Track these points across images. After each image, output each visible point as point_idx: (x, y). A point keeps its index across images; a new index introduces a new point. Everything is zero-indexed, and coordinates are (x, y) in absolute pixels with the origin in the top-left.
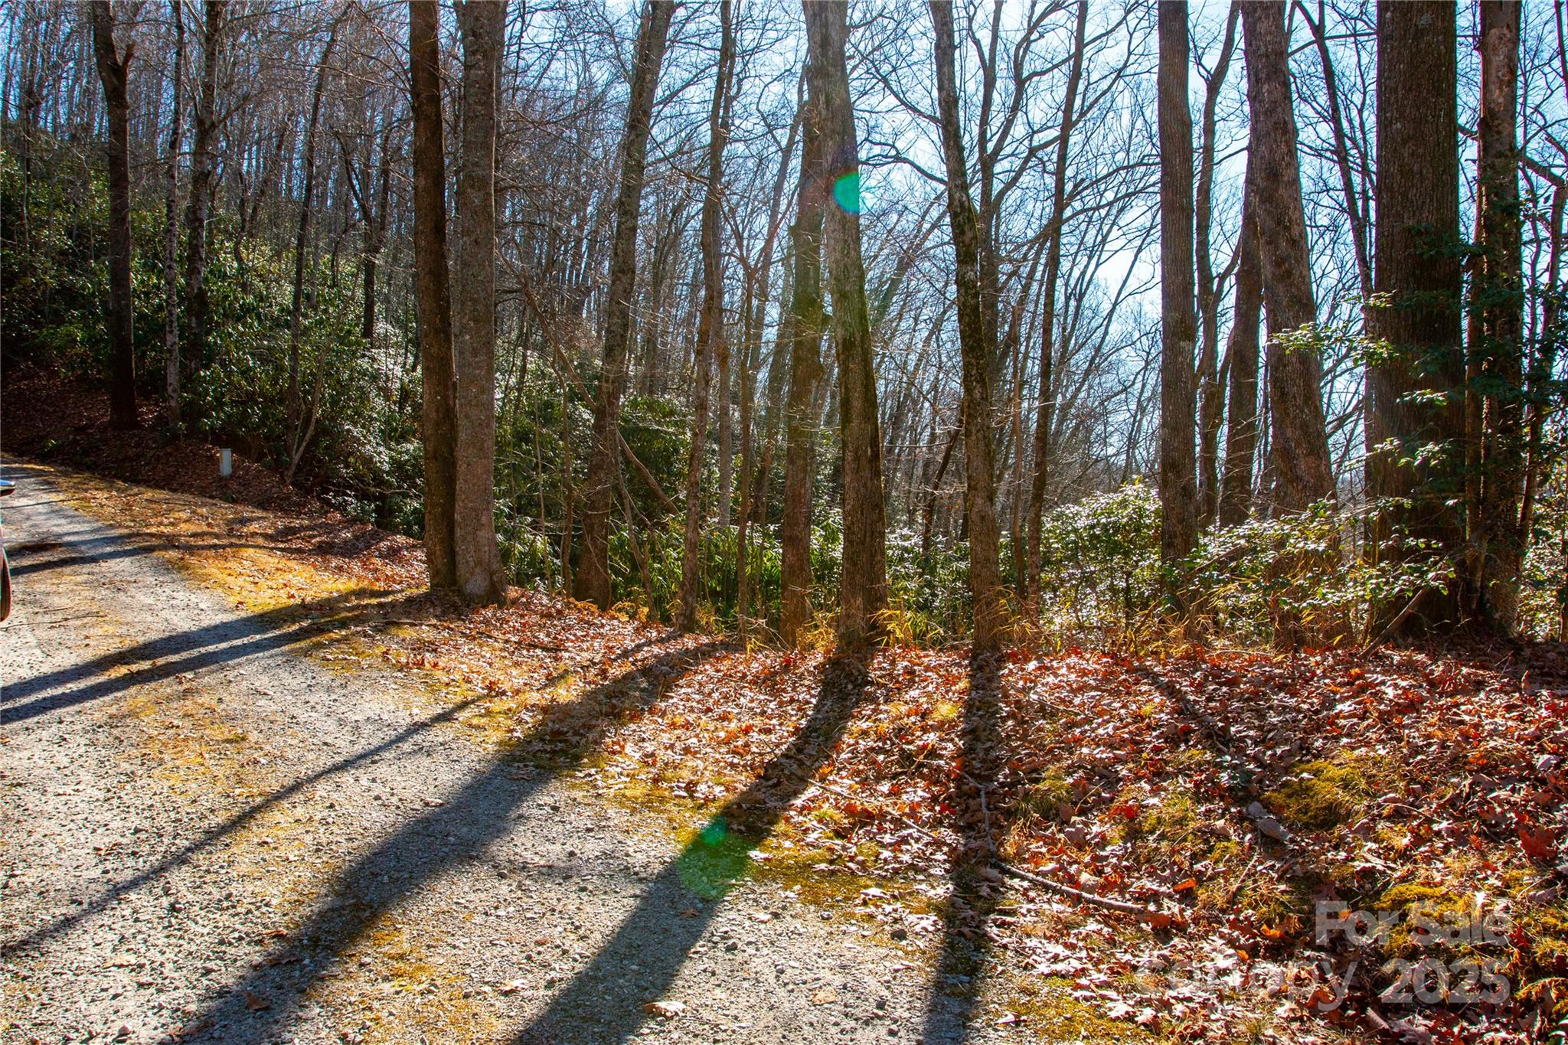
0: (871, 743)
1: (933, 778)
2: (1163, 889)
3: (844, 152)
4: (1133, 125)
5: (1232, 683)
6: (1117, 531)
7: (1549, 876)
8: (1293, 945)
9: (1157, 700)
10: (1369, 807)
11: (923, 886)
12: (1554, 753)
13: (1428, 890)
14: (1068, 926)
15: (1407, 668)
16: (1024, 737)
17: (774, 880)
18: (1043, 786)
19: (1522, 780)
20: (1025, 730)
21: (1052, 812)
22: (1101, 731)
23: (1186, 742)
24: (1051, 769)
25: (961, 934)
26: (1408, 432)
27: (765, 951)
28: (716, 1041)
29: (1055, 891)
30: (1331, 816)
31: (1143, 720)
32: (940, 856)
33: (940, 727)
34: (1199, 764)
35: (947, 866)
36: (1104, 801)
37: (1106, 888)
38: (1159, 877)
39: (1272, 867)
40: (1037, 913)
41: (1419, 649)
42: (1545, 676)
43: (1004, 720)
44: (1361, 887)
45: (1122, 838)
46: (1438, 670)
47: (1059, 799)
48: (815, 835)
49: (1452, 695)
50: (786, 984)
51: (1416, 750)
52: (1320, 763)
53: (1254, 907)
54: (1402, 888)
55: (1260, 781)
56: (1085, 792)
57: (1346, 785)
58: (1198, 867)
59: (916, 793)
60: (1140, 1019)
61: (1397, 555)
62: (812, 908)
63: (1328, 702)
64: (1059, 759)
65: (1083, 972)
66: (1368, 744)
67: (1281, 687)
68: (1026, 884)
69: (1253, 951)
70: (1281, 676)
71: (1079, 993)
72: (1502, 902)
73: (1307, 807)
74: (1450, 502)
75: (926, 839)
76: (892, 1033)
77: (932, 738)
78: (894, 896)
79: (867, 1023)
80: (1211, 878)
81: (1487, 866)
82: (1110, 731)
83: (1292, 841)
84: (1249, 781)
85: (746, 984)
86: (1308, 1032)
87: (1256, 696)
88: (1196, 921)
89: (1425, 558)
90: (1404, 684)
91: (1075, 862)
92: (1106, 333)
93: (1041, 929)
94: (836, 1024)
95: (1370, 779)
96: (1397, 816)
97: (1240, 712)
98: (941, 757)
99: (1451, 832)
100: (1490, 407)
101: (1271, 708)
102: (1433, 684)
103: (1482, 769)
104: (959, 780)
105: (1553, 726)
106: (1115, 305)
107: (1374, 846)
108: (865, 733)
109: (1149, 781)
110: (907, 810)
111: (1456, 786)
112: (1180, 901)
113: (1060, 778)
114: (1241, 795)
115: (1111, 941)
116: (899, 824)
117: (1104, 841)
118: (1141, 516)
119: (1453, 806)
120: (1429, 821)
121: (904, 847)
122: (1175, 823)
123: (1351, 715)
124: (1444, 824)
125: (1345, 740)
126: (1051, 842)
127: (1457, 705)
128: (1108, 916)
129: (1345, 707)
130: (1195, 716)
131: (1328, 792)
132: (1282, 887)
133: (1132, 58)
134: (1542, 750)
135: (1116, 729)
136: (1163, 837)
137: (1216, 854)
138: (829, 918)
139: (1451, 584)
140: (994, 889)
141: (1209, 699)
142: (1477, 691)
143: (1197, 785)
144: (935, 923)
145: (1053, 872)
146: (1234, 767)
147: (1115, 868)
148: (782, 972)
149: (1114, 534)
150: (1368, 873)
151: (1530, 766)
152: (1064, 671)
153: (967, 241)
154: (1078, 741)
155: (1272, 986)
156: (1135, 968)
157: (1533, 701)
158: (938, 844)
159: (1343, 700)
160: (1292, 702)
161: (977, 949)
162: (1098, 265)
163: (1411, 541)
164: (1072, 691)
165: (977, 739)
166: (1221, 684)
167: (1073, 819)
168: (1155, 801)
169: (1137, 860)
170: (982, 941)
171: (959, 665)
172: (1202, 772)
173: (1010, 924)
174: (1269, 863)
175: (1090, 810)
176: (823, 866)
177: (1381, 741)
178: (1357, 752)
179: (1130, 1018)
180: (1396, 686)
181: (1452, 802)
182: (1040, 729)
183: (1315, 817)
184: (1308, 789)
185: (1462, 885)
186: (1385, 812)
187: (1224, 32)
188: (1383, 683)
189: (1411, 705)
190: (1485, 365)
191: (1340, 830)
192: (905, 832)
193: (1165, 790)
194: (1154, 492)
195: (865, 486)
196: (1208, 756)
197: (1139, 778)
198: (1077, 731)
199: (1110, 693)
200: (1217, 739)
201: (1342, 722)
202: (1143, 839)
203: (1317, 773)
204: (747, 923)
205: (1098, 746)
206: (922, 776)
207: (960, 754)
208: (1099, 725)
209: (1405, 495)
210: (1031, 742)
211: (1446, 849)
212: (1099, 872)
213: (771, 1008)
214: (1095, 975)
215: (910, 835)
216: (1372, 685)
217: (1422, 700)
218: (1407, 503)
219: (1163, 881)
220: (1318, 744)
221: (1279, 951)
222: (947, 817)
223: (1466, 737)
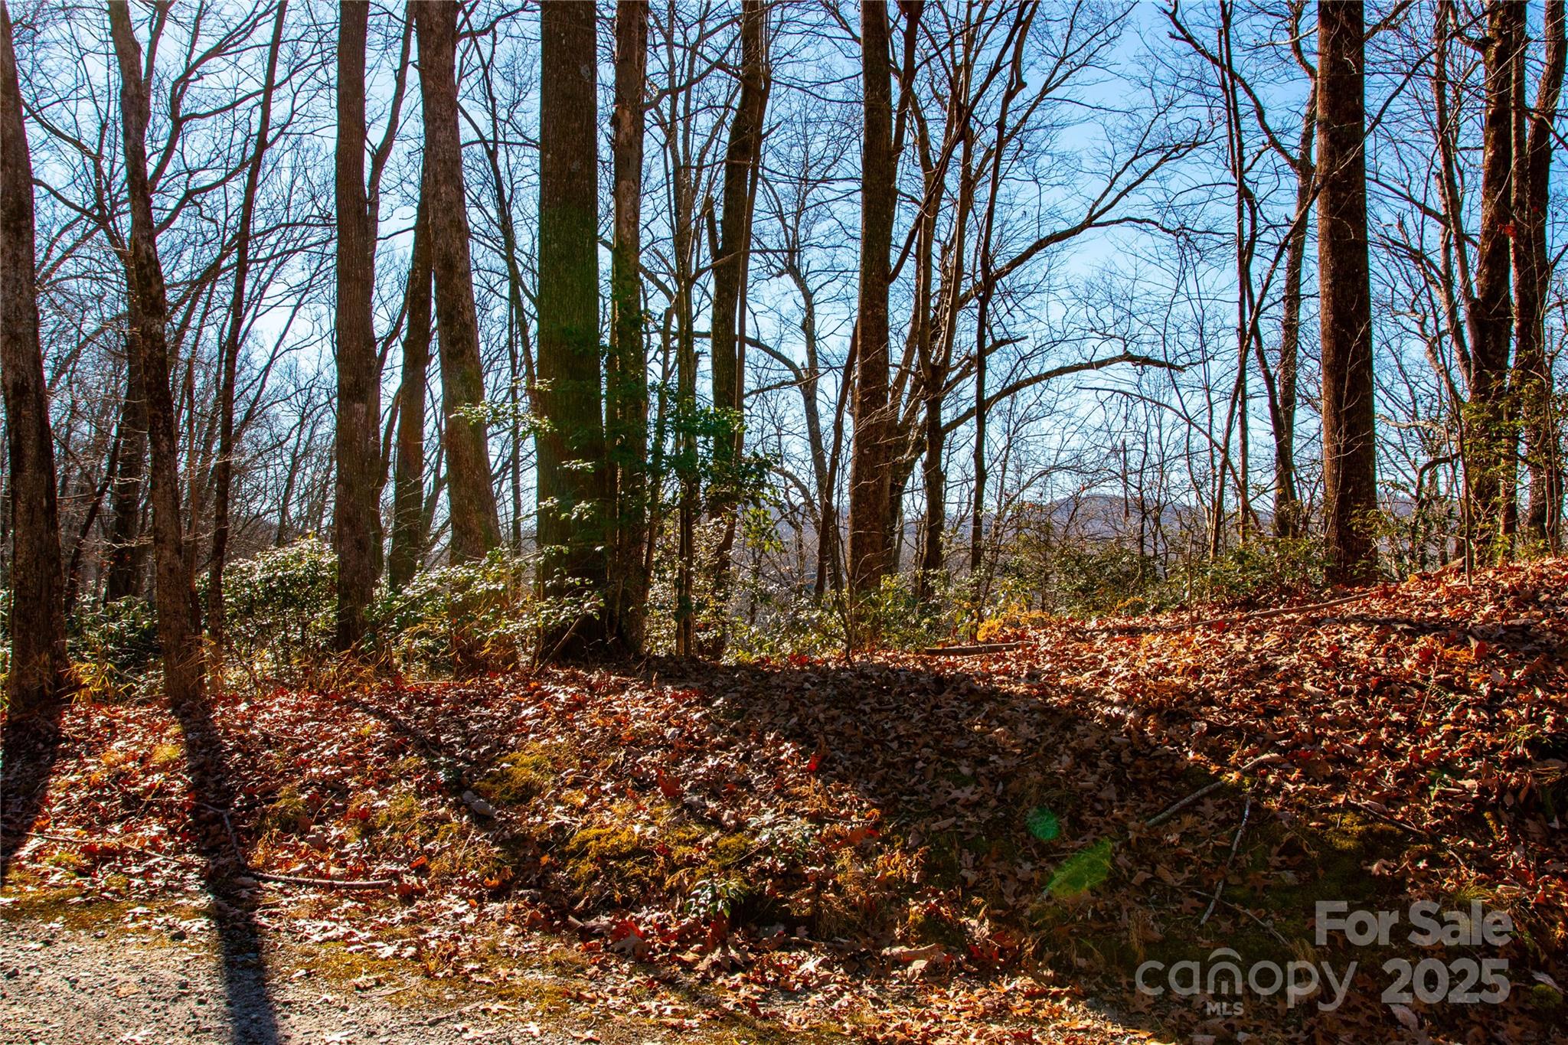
0: (85, 794)
1: (166, 812)
2: (402, 868)
3: (17, 186)
4: (293, 182)
5: (436, 702)
6: (294, 583)
7: (679, 807)
8: (510, 889)
9: (373, 723)
10: (555, 781)
11: (185, 900)
12: (678, 726)
13: (602, 831)
14: (328, 908)
15: (573, 679)
16: (253, 766)
17: (31, 917)
18: (280, 805)
19: (658, 747)
20: (254, 761)
21: (292, 825)
22: (327, 752)
23: (404, 753)
24: (285, 790)
25: (235, 928)
26: (564, 494)
27: (50, 971)
28: (33, 1042)
29: (309, 885)
30: (529, 791)
31: (363, 739)
32: (191, 876)
33: (164, 767)
34: (417, 769)
35: (202, 882)
36: (338, 809)
37: (354, 874)
38: (396, 860)
39: (487, 837)
40: (296, 902)
41: (578, 667)
42: (668, 677)
43: (231, 753)
44: (555, 838)
45: (358, 836)
46: (595, 678)
47: (297, 813)
48: (57, 877)
49: (606, 695)
50: (84, 990)
51: (585, 736)
52: (516, 754)
53: (476, 867)
54: (584, 833)
55: (470, 775)
56: (320, 805)
57: (537, 767)
58: (428, 847)
59: (154, 829)
60: (405, 955)
61: (559, 591)
62: (83, 932)
63: (516, 709)
64: (291, 781)
65: (351, 934)
66: (549, 736)
67: (477, 702)
68: (280, 885)
69: (480, 898)
70: (474, 694)
71: (352, 948)
72: (651, 829)
73: (509, 789)
74: (599, 549)
75: (174, 865)
76: (201, 1002)
77: (157, 778)
78: (161, 911)
79: (175, 1000)
80: (439, 854)
81: (639, 808)
82: (335, 751)
83: (500, 815)
84: (461, 775)
85: (42, 998)
86: (529, 941)
87: (456, 711)
88: (432, 887)
89: (580, 593)
90: (571, 690)
91: (321, 860)
92: (263, 386)
93: (305, 912)
94: (147, 1007)
95: (554, 761)
96: (577, 784)
97: (446, 724)
98: (171, 794)
99: (614, 790)
100: (623, 474)
101: (471, 718)
102: (592, 688)
103: (631, 743)
104: (195, 812)
105: (676, 708)
106: (272, 359)
107: (561, 808)
108: (75, 786)
109: (376, 788)
110: (147, 843)
111: (615, 757)
112: (416, 875)
113: (295, 796)
114: (457, 787)
115: (367, 911)
116: (141, 857)
117: (342, 841)
118: (317, 570)
119: (614, 772)
120: (598, 784)
121: (155, 874)
122: (403, 818)
123: (535, 717)
124: (609, 785)
125: (532, 736)
126: (295, 849)
127: (610, 702)
128: (361, 895)
129: (530, 711)
130: (408, 731)
131: (525, 774)
132: (497, 849)
133: (296, 118)
134: (670, 725)
135: (340, 749)
136: (394, 829)
137: (441, 835)
138: (103, 936)
139: (600, 611)
140: (253, 893)
141: (418, 718)
142: (623, 691)
143: (419, 786)
144: (209, 924)
145: (304, 871)
146: (448, 766)
147: (356, 859)
148: (77, 981)
149: (290, 587)
150: (560, 828)
151: (663, 738)
152: (277, 708)
153: (154, 294)
154: (307, 764)
155: (497, 916)
156: (392, 925)
157: (662, 694)
158: (187, 867)
159: (527, 706)
160: (486, 712)
161: (254, 935)
162: (255, 317)
163: (570, 580)
164: (290, 723)
165: (206, 773)
166: (425, 705)
167: (312, 827)
168: (384, 802)
169: (374, 851)
170: (256, 930)
171: (161, 714)
172: (420, 775)
173: (276, 914)
174: (483, 835)
175: (326, 819)
176: (78, 899)
177: (559, 733)
178: (543, 743)
179: (396, 956)
180: (566, 692)
181: (613, 769)
182: (268, 757)
183: (516, 795)
184: (508, 775)
185: (625, 823)
186: (568, 782)
187: (389, 112)
188: (556, 691)
189: (578, 705)
190: (618, 441)
191: (536, 801)
192: (151, 862)
193: (391, 792)
194: (327, 546)
195: (40, 538)
196: (424, 762)
197: (366, 787)
198: (304, 756)
199: (328, 721)
200: (429, 747)
201: (529, 722)
202: (379, 834)
203: (514, 762)
204: (20, 954)
205: (325, 765)
206: (156, 815)
207: (190, 789)
208: (324, 748)
209: (562, 544)
210: (261, 770)
211: (612, 801)
212: (343, 865)
213: (78, 1009)
214: (361, 935)
215: (158, 863)
216: (547, 694)
217: (586, 700)
218: (565, 549)
219: (400, 862)
220: (512, 741)
221: (497, 895)
222: (189, 844)
223: (618, 722)
